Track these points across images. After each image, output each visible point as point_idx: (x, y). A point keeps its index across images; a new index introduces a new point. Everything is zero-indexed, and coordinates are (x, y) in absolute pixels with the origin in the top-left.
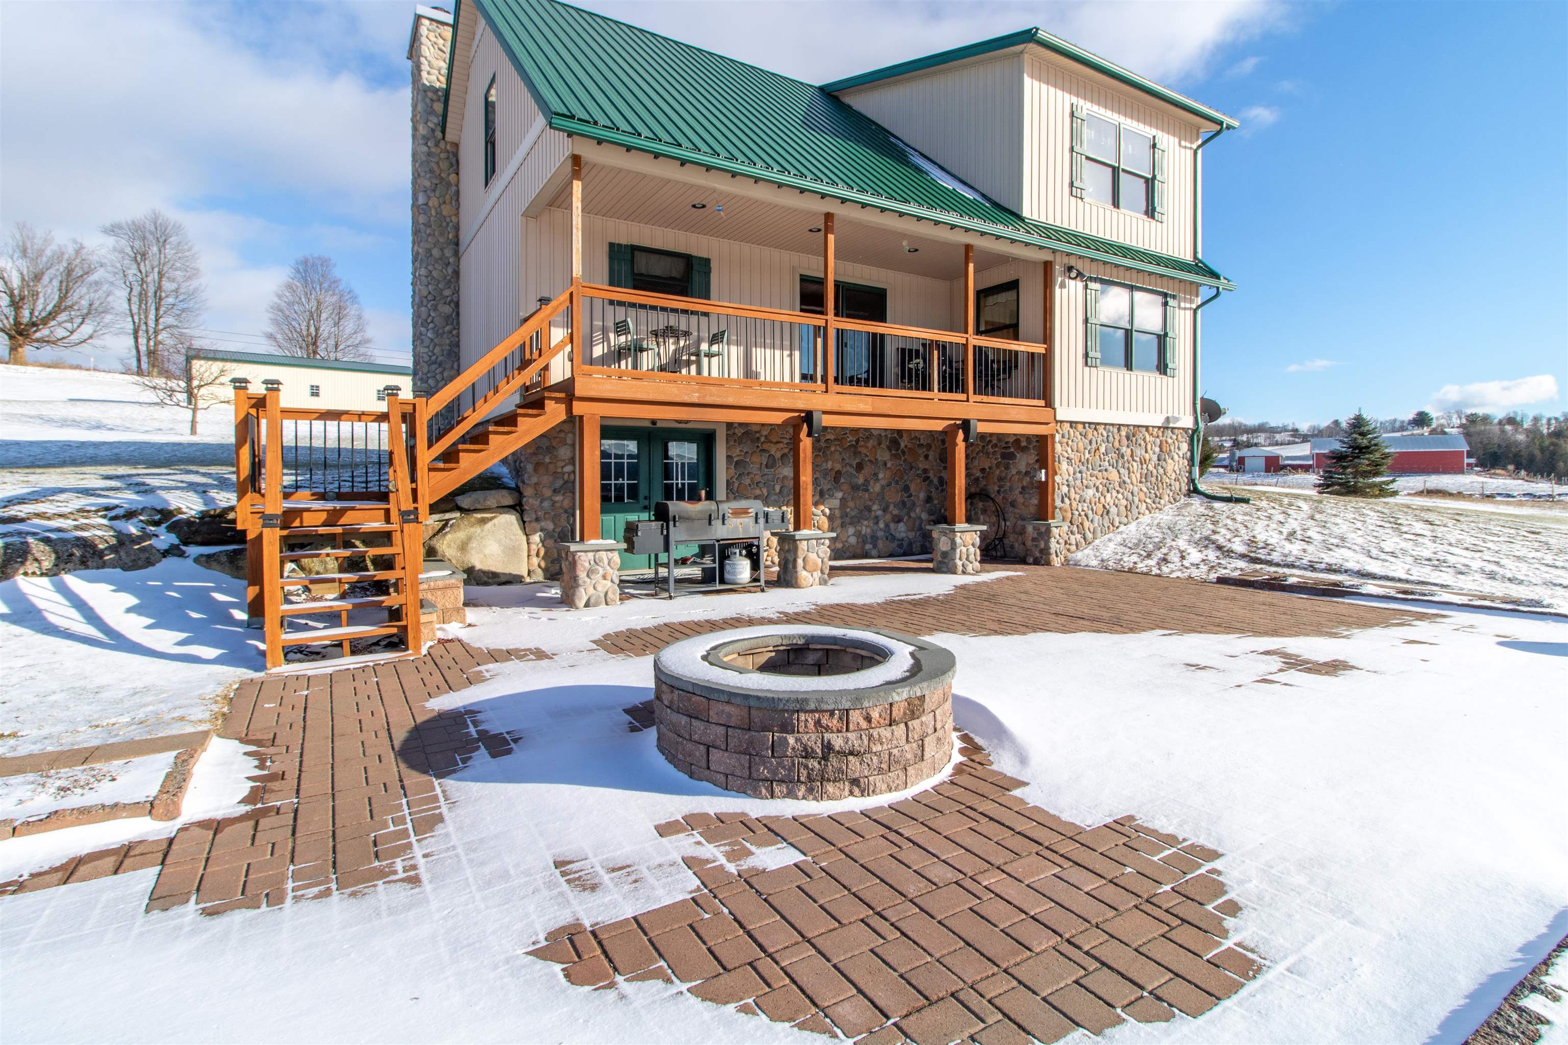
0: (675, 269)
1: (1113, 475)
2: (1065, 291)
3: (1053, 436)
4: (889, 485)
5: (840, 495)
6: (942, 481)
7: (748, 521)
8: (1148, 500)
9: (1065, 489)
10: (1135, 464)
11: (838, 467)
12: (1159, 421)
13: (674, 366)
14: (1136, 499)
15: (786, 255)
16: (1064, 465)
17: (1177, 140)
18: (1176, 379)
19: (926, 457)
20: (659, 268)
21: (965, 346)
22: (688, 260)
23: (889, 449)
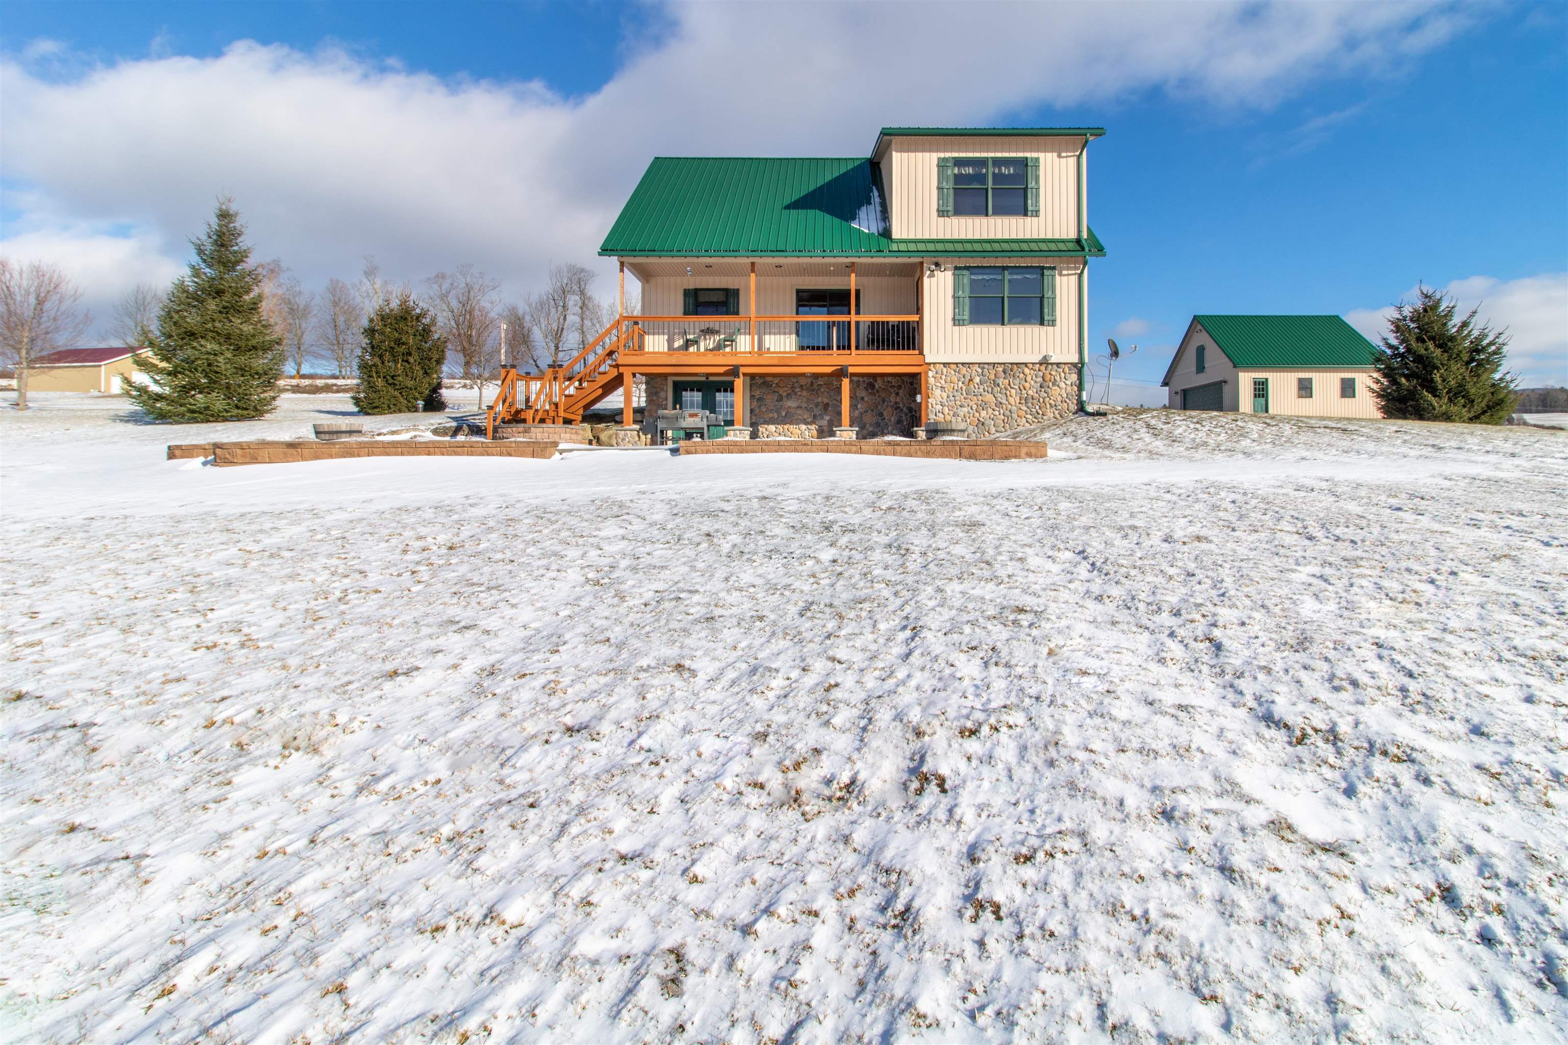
0: (721, 297)
1: (989, 397)
2: (934, 280)
3: (927, 373)
4: (866, 411)
5: (828, 418)
6: (910, 410)
7: (697, 419)
8: (1029, 416)
9: (939, 407)
10: (1013, 391)
11: (826, 401)
12: (1037, 358)
13: (719, 347)
14: (1015, 416)
15: (788, 279)
16: (938, 392)
17: (1055, 154)
18: (1058, 328)
19: (897, 394)
20: (714, 298)
21: (849, 323)
22: (726, 290)
23: (866, 389)
